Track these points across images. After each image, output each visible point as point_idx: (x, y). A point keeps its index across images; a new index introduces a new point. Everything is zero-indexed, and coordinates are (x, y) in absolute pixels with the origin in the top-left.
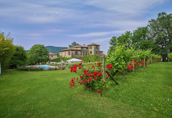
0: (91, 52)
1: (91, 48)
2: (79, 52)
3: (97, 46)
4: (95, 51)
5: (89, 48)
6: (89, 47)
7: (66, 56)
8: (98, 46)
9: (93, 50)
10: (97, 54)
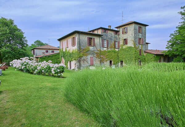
0: (126, 41)
1: (125, 32)
2: (97, 40)
3: (141, 26)
4: (135, 38)
5: (121, 32)
6: (121, 30)
7: (68, 49)
8: (143, 27)
9: (130, 34)
10: (140, 46)
